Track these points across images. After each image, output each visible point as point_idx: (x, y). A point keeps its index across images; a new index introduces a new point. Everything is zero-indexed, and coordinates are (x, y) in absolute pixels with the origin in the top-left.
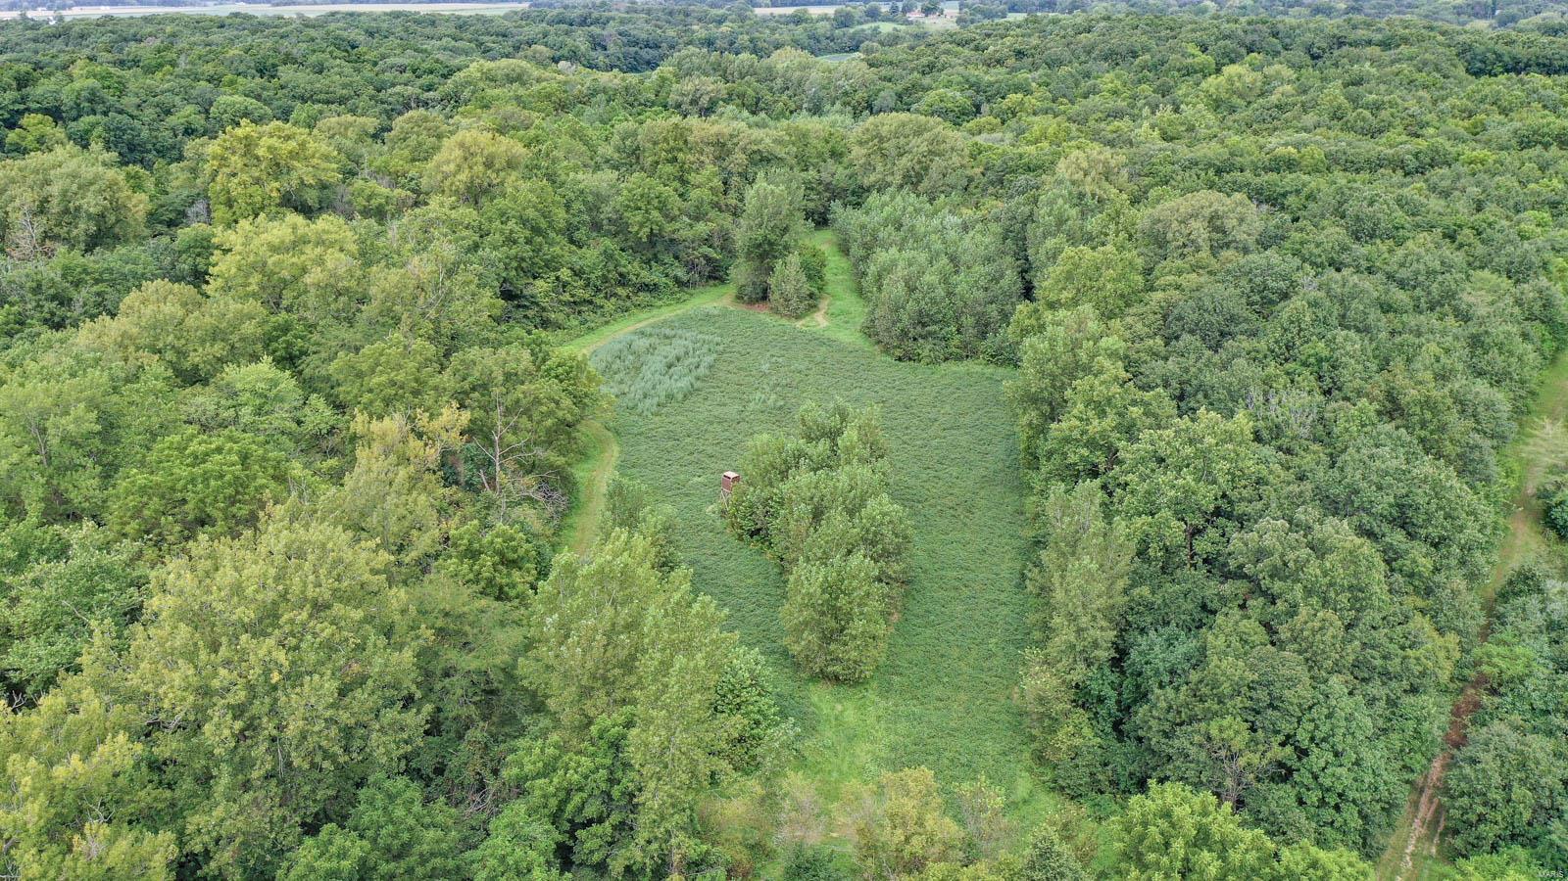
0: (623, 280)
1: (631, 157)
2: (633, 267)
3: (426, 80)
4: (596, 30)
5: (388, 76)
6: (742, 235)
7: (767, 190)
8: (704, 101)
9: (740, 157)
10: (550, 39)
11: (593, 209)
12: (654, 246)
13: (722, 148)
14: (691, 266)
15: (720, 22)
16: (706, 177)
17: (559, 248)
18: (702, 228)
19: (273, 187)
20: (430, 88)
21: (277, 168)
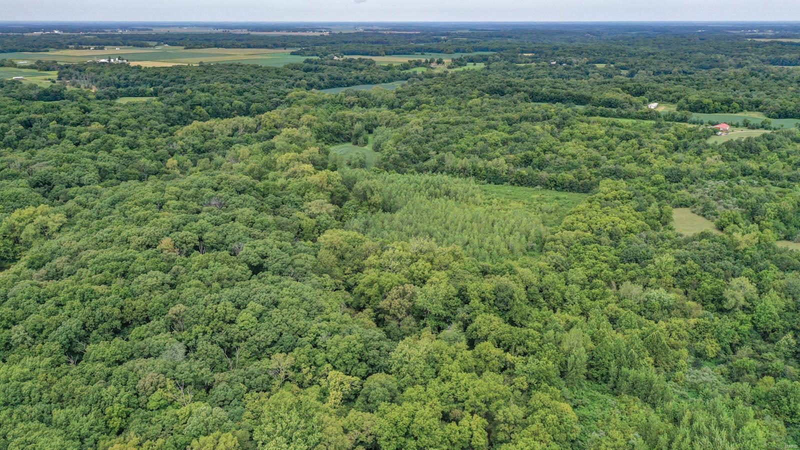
0: (333, 140)
1: (335, 119)
2: (335, 138)
3: (281, 96)
4: (321, 74)
5: (271, 95)
6: (354, 133)
7: (358, 126)
8: (352, 103)
9: (355, 119)
10: (307, 78)
11: (328, 128)
12: (338, 135)
13: (352, 118)
14: (345, 138)
15: (361, 70)
16: (348, 123)
17: (323, 134)
18: (347, 132)
19: (273, 124)
20: (282, 99)
21: (274, 120)
